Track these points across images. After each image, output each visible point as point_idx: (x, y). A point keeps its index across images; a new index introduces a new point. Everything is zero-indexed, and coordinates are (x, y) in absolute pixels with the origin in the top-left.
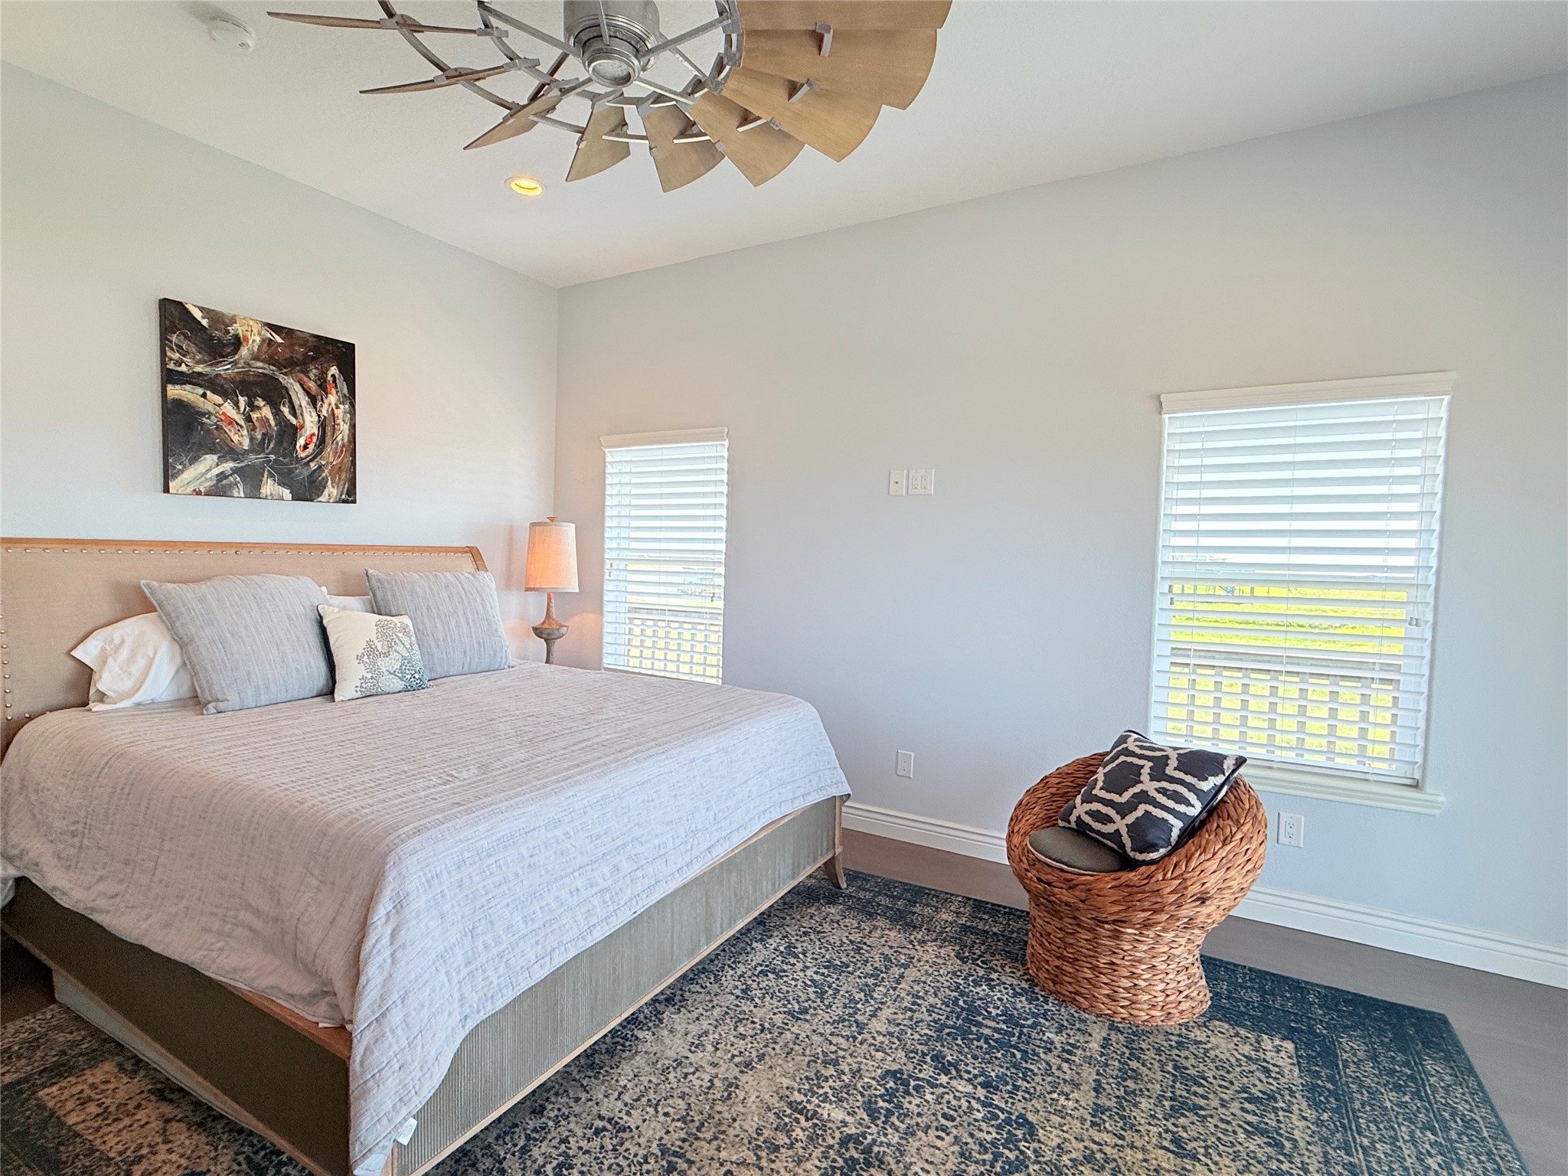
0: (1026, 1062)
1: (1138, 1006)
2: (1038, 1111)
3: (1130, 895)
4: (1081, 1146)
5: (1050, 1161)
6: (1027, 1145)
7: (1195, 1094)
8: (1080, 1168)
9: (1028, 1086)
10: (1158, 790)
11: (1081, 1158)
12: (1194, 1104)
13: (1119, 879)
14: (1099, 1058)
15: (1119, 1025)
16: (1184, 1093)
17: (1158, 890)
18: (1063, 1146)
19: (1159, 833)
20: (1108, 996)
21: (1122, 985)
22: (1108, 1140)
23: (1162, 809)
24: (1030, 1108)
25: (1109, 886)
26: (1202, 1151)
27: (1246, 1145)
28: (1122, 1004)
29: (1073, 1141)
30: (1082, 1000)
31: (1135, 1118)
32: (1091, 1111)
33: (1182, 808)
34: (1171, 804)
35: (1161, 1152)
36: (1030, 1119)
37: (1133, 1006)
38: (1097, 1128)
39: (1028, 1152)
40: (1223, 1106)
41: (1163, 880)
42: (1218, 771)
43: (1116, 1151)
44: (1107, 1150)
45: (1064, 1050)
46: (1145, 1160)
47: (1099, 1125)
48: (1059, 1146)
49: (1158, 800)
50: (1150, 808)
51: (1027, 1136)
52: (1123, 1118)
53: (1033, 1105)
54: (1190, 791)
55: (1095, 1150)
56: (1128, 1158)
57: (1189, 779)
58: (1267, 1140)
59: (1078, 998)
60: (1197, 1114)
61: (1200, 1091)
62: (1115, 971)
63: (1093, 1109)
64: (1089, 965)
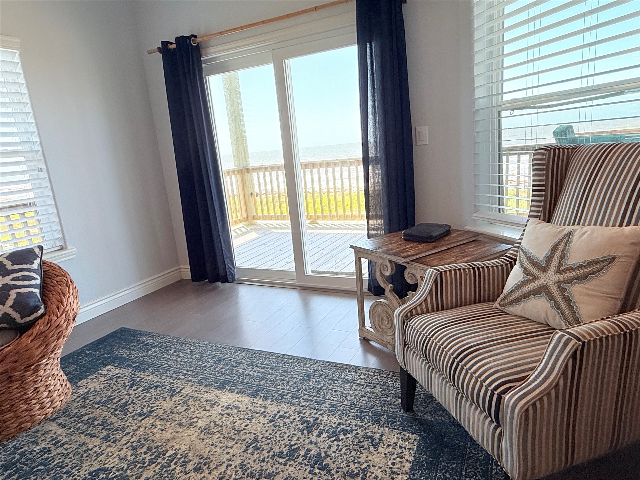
0: (50, 464)
1: (55, 400)
2: (92, 465)
3: (45, 337)
4: (125, 450)
5: (128, 465)
6: (111, 474)
7: (118, 402)
8: (138, 452)
9: (70, 466)
10: (13, 279)
11: (132, 452)
12: (124, 403)
13: (32, 334)
14: (71, 431)
15: (54, 417)
16: (115, 405)
17: (58, 325)
18: (121, 457)
19: (34, 299)
20: (39, 409)
21: (44, 396)
22: (127, 438)
23: (25, 288)
24: (87, 468)
25: (30, 341)
26: (149, 408)
27: (153, 395)
28: (48, 406)
29: (120, 453)
30: (25, 425)
31: (120, 425)
32: (105, 442)
33: (33, 282)
34: (26, 283)
35: (143, 421)
36: (96, 469)
37: (54, 402)
38: (117, 441)
39: (117, 474)
40: (130, 395)
41: (58, 318)
42: (35, 256)
43: (135, 437)
44: (132, 440)
45: (55, 444)
46: (145, 428)
47: (116, 440)
48: (121, 459)
49: (18, 284)
50: (18, 290)
51: (106, 472)
52: (117, 430)
53: (86, 466)
54: (30, 272)
55: (130, 445)
56: (141, 433)
57: (25, 266)
58: (154, 388)
59: (22, 426)
60: (129, 404)
61: (117, 400)
62: (38, 392)
63: (105, 441)
64: (22, 402)
